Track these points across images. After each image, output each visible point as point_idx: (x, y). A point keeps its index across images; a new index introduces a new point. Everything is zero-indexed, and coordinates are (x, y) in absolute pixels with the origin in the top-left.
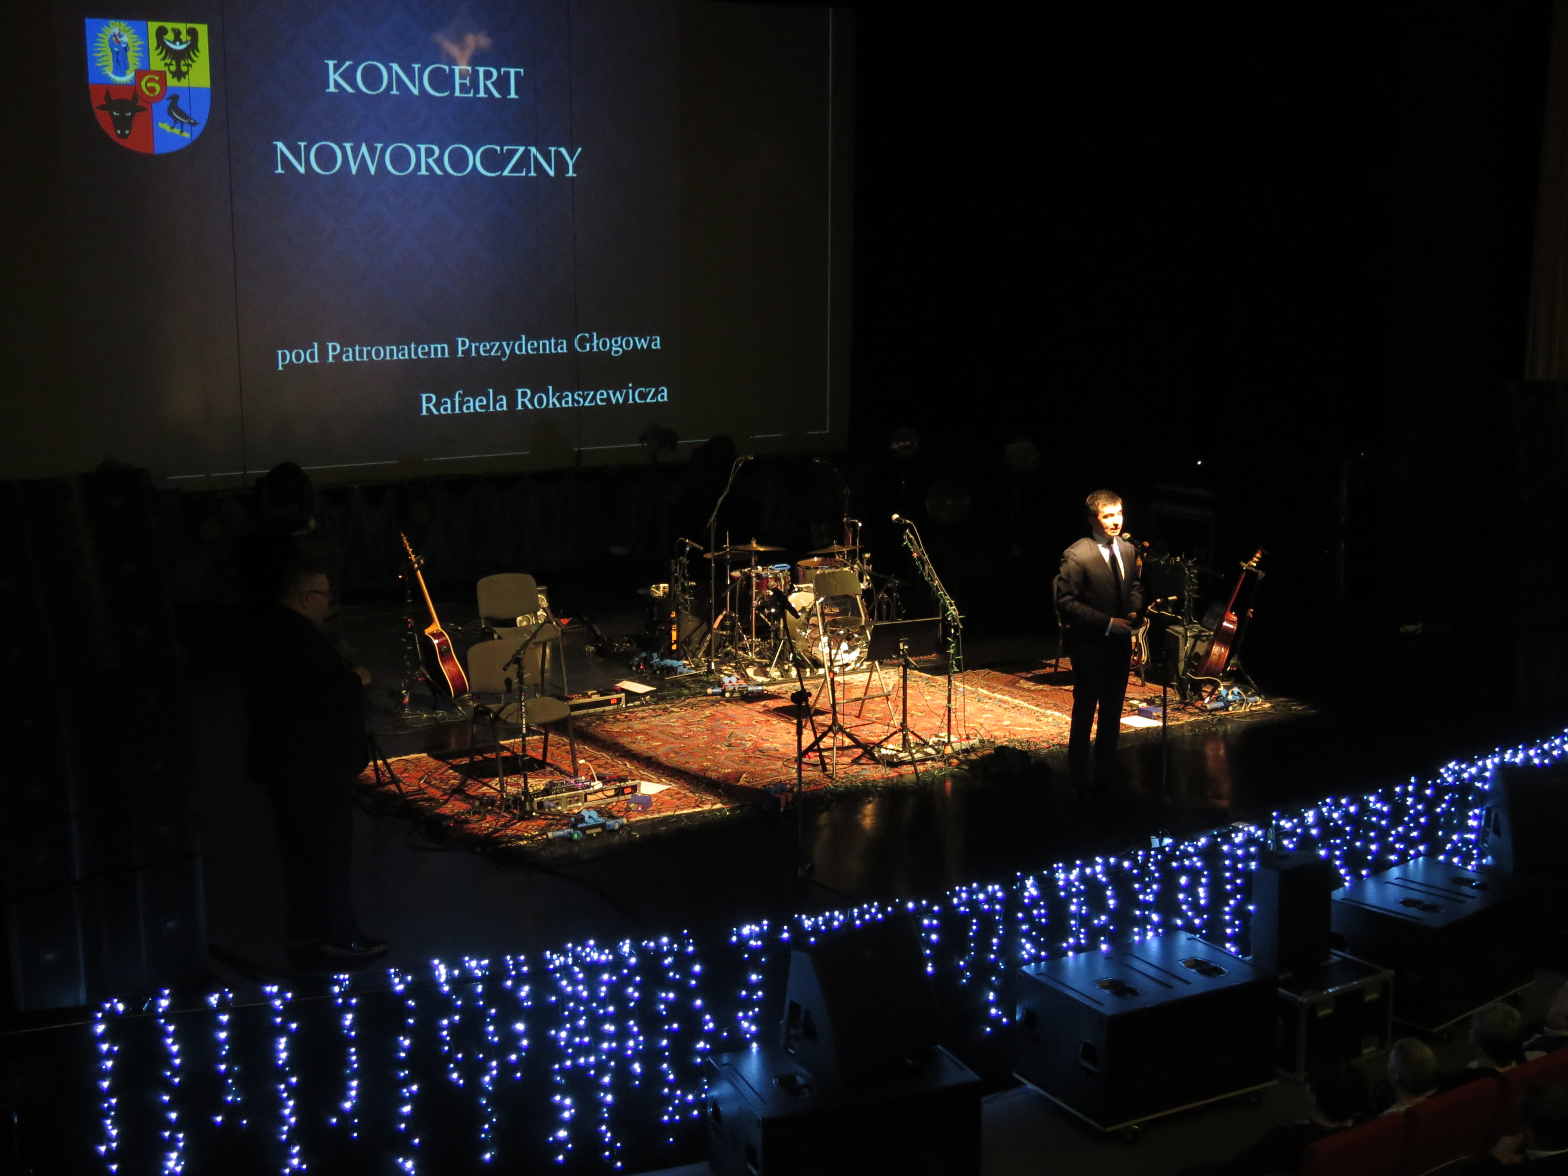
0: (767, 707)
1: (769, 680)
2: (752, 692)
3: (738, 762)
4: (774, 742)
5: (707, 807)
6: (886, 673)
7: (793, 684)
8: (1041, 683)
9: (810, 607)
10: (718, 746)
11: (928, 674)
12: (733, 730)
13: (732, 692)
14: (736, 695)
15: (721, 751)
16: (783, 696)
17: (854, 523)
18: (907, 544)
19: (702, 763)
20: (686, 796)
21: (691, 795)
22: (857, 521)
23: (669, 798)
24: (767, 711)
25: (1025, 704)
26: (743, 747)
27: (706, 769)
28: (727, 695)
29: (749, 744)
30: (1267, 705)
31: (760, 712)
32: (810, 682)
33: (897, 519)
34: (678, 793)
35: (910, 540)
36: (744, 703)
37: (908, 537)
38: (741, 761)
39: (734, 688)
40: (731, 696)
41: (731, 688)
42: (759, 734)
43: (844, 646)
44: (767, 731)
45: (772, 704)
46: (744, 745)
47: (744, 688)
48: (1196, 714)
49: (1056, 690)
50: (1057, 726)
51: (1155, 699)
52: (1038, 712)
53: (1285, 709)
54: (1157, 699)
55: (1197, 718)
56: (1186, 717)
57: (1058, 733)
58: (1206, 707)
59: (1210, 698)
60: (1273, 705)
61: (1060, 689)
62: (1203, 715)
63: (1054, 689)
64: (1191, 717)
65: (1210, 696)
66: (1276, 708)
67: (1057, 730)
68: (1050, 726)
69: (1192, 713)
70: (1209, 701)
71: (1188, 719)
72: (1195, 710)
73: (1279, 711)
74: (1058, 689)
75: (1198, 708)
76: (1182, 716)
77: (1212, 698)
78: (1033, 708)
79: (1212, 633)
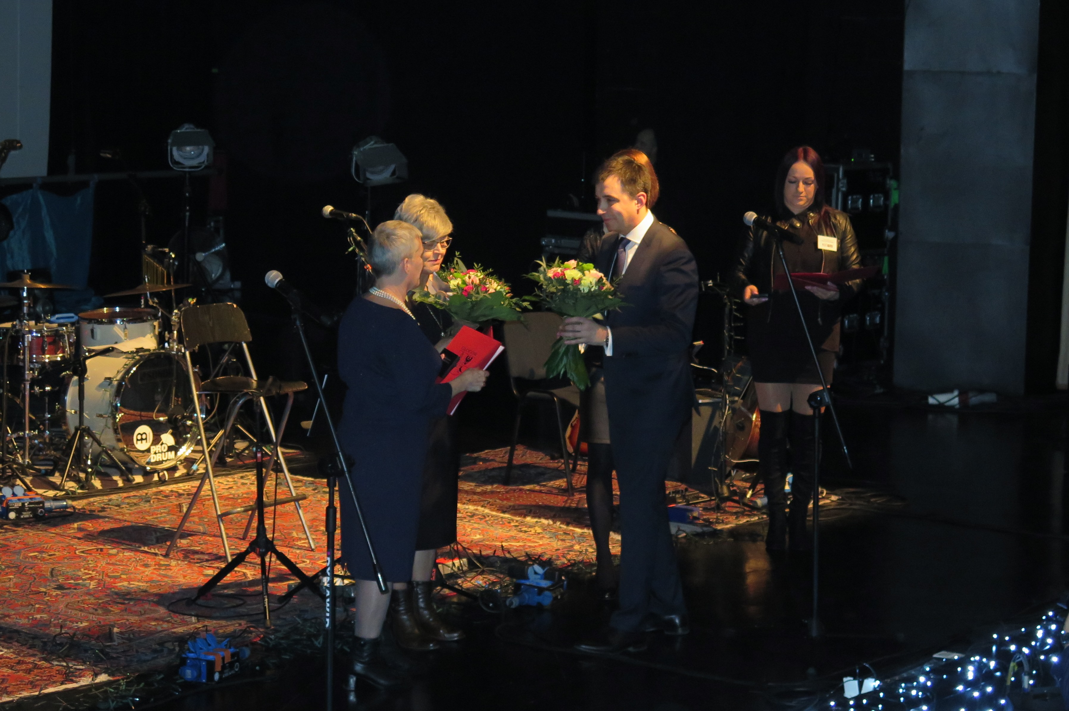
0: (86, 530)
1: (64, 493)
2: (50, 510)
3: (91, 610)
4: (129, 580)
5: (85, 681)
6: (242, 477)
7: (106, 498)
8: (485, 483)
9: (119, 377)
10: (43, 589)
11: (308, 476)
12: (52, 566)
13: (19, 511)
14: (26, 515)
15: (51, 596)
16: (101, 514)
17: (164, 253)
18: (354, 250)
19: (32, 615)
20: (36, 666)
21: (44, 664)
22: (167, 250)
23: (10, 671)
24: (90, 537)
25: (487, 511)
26: (84, 589)
27: (46, 624)
28: (12, 515)
29: (93, 585)
30: (834, 498)
31: (79, 539)
32: (132, 494)
33: (331, 212)
34: (19, 663)
35: (358, 244)
36: (44, 527)
37: (355, 239)
38: (96, 610)
39: (23, 504)
40: (18, 517)
41: (18, 505)
42: (98, 569)
43: (168, 439)
44: (108, 564)
45: (90, 526)
46: (84, 585)
47: (39, 503)
48: (743, 514)
49: (514, 490)
50: (556, 538)
51: (675, 496)
52: (513, 520)
53: (862, 503)
54: (677, 496)
55: (748, 519)
56: (732, 519)
57: (565, 548)
58: (756, 502)
59: (753, 491)
60: (842, 498)
61: (521, 490)
62: (755, 515)
63: (511, 489)
64: (740, 518)
65: (753, 487)
66: (849, 501)
67: (560, 543)
68: (545, 538)
69: (736, 513)
70: (752, 495)
71: (736, 521)
72: (738, 509)
73: (855, 504)
74: (517, 489)
75: (745, 504)
76: (725, 517)
77: (756, 490)
78: (502, 515)
79: (736, 398)
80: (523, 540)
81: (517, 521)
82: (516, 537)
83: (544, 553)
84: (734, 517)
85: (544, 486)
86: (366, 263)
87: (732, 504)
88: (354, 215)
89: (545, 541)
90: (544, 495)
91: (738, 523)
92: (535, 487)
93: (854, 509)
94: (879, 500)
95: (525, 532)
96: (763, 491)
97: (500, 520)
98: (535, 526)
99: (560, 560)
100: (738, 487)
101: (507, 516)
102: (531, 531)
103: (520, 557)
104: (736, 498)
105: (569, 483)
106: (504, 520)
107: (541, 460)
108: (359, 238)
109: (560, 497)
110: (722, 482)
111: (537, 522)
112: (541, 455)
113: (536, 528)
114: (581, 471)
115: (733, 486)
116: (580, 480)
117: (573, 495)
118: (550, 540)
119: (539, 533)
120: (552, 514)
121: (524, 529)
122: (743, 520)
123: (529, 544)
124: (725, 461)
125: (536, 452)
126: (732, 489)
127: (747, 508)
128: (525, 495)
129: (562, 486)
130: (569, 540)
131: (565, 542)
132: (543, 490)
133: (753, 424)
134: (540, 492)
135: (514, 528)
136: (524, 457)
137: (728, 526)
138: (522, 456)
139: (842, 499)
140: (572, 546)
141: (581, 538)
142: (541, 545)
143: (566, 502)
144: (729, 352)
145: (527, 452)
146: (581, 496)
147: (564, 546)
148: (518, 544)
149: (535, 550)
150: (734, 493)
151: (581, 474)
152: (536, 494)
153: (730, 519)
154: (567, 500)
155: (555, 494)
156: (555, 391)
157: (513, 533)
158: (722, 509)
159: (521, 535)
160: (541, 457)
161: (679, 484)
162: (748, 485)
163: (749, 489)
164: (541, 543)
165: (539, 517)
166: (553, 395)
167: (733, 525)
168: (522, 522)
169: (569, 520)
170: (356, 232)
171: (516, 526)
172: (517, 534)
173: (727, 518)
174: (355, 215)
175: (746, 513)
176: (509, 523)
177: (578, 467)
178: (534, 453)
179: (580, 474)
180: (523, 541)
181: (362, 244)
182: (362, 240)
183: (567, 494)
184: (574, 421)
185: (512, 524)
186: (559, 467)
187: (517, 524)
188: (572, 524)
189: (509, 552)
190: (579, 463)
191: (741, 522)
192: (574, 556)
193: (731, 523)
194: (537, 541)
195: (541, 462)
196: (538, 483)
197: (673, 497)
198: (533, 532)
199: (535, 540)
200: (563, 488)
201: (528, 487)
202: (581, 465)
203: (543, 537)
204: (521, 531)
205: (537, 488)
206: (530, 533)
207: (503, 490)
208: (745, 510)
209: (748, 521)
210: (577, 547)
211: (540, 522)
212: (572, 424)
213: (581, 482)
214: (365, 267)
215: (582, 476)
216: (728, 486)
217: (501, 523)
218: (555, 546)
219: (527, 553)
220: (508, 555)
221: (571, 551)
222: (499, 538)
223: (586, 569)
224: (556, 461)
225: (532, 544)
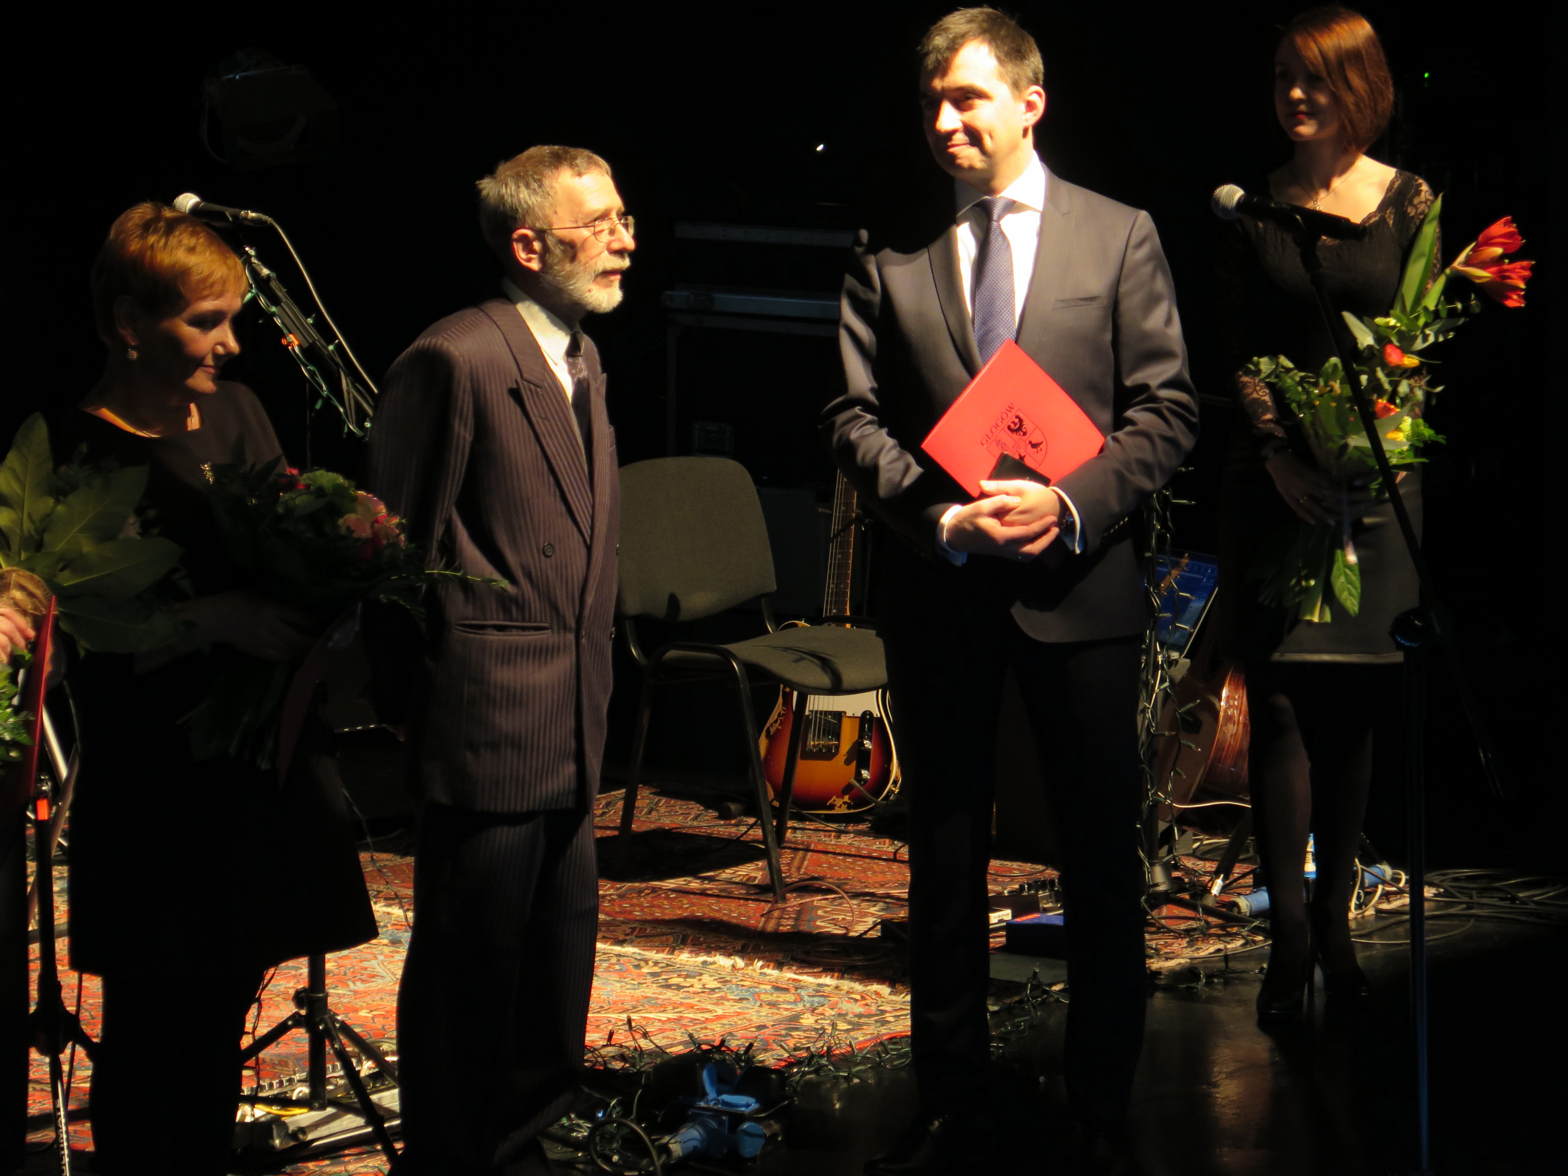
33: (195, 209)
35: (263, 285)
37: (255, 273)
48: (1205, 934)
49: (640, 891)
50: (756, 1000)
51: (1036, 894)
52: (646, 961)
53: (1495, 901)
54: (1041, 894)
55: (1221, 946)
56: (1179, 945)
57: (779, 1022)
58: (1235, 905)
59: (1224, 880)
60: (1446, 891)
61: (654, 890)
62: (1233, 936)
63: (631, 889)
64: (1199, 945)
65: (1224, 870)
66: (1465, 899)
67: (765, 1010)
68: (728, 1000)
69: (1188, 932)
70: (1224, 890)
71: (1189, 949)
72: (1194, 924)
73: (1481, 906)
74: (647, 888)
75: (1208, 911)
76: (1162, 942)
77: (1232, 878)
78: (617, 949)
79: (1175, 655)
80: (675, 1006)
81: (656, 963)
82: (657, 999)
83: (730, 1034)
84: (1184, 942)
85: (711, 879)
86: (285, 331)
87: (1178, 911)
88: (252, 215)
89: (729, 1008)
90: (712, 900)
91: (1196, 955)
92: (690, 882)
93: (1477, 917)
94: (1539, 895)
95: (679, 987)
96: (1249, 880)
97: (614, 960)
98: (701, 974)
99: (773, 1050)
100: (1188, 871)
101: (629, 950)
102: (692, 986)
103: (672, 1046)
104: (1186, 896)
105: (774, 870)
106: (622, 960)
107: (695, 818)
108: (265, 272)
109: (752, 904)
110: (1153, 858)
111: (705, 963)
112: (696, 808)
113: (706, 978)
114: (795, 842)
115: (1176, 867)
116: (796, 863)
117: (784, 899)
118: (741, 1005)
119: (713, 990)
120: (739, 945)
121: (675, 980)
122: (1208, 949)
123: (691, 1016)
124: (1156, 804)
125: (683, 803)
126: (1176, 874)
127: (1212, 920)
128: (665, 902)
129: (755, 878)
130: (789, 1002)
131: (778, 1009)
132: (710, 889)
133: (1222, 714)
134: (703, 893)
135: (650, 979)
136: (654, 813)
137: (1172, 964)
138: (650, 812)
139: (1447, 894)
140: (796, 1018)
141: (816, 999)
142: (719, 1018)
143: (768, 915)
144: (1161, 538)
145: (659, 801)
146: (803, 901)
147: (777, 1017)
148: (663, 1016)
149: (706, 1028)
150: (1178, 885)
151: (799, 849)
152: (695, 899)
153: (1176, 947)
154: (770, 911)
155: (739, 899)
156: (732, 647)
157: (651, 990)
158: (1153, 925)
159: (669, 994)
160: (695, 812)
161: (1041, 867)
162: (1211, 866)
163: (1216, 874)
164: (720, 1012)
165: (709, 950)
166: (730, 655)
167: (1182, 961)
168: (668, 965)
169: (780, 957)
170: (258, 257)
171: (654, 975)
172: (660, 994)
173: (1166, 945)
174: (254, 215)
175: (1212, 931)
176: (638, 967)
177: (789, 834)
178: (679, 806)
179: (796, 850)
180: (674, 1008)
181: (274, 285)
182: (273, 275)
183: (770, 897)
184: (776, 721)
185: (645, 970)
186: (743, 835)
187: (656, 969)
188: (790, 965)
189: (645, 1035)
190: (790, 824)
191: (1202, 954)
192: (804, 1041)
193: (1177, 956)
194: (710, 1007)
195: (695, 823)
196: (694, 873)
197: (1030, 896)
198: (698, 987)
199: (703, 1006)
200: (756, 882)
201: (671, 883)
202: (795, 829)
203: (722, 998)
204: (668, 986)
205: (695, 884)
206: (691, 989)
207: (612, 891)
208: (1208, 925)
209: (1219, 950)
210: (808, 1020)
211: (714, 963)
212: (768, 731)
213: (799, 869)
214: (284, 342)
215: (801, 853)
216: (1169, 868)
217: (617, 967)
218: (754, 1018)
219: (691, 1036)
220: (644, 1044)
221: (797, 1029)
222: (615, 1002)
223: (837, 1069)
224: (733, 822)
225: (699, 1016)
